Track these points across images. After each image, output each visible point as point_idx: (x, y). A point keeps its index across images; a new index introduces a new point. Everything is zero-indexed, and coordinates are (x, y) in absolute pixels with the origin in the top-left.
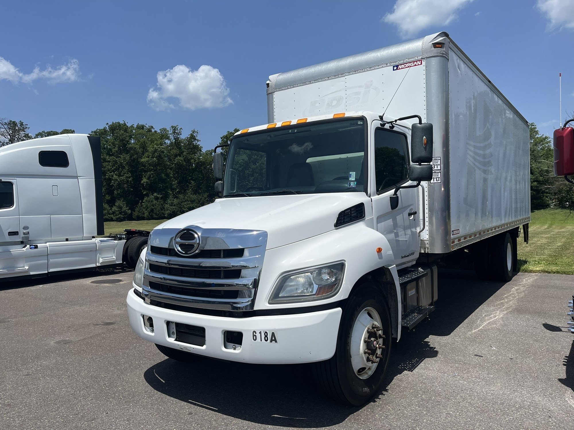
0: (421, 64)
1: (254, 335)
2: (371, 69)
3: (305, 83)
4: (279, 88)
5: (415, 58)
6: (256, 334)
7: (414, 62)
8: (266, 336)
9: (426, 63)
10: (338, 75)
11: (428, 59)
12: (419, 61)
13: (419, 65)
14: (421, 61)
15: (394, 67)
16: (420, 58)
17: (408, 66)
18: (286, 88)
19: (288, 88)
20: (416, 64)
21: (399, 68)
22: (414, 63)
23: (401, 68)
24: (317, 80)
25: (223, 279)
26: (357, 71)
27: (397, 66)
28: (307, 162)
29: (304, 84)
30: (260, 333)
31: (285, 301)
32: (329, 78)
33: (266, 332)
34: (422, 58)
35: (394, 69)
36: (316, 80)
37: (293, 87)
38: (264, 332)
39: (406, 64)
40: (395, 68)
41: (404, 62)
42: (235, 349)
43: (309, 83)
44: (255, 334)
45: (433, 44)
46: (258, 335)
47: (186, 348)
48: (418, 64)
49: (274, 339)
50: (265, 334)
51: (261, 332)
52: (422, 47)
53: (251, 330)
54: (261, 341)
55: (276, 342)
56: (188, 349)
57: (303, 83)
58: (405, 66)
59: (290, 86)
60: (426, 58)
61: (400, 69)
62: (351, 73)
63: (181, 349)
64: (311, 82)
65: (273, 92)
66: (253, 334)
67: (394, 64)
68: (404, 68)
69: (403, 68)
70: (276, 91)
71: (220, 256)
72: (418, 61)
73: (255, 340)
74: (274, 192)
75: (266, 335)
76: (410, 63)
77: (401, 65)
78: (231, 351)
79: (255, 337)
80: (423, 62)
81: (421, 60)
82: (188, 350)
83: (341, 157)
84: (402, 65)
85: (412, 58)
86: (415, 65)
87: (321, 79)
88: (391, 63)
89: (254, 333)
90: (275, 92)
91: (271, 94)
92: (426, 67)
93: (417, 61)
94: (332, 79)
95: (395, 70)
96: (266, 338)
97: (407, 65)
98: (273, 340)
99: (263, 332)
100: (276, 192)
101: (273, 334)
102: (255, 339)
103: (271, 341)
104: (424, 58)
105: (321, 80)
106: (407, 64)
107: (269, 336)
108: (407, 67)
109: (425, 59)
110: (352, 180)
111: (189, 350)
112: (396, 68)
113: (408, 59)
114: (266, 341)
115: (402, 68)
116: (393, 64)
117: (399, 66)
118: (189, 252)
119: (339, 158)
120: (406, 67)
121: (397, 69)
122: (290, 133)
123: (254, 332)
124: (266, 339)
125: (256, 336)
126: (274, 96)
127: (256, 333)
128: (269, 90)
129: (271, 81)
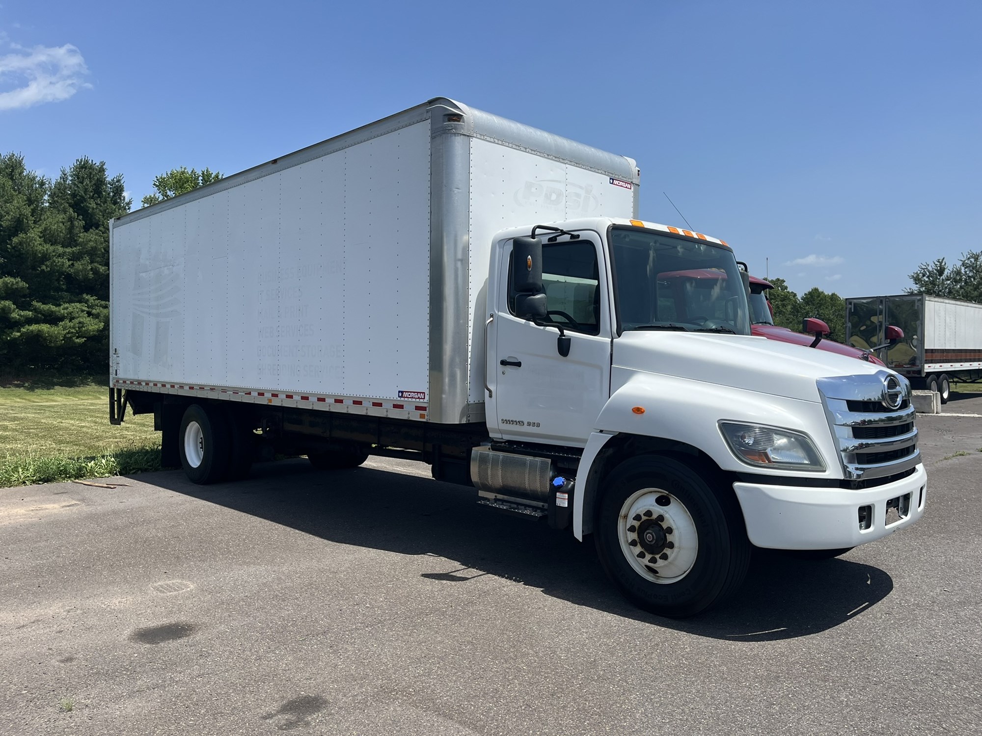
2: (592, 169)
3: (519, 146)
4: (480, 134)
7: (626, 183)
10: (560, 158)
12: (629, 184)
15: (610, 179)
16: (630, 180)
17: (621, 185)
18: (492, 140)
19: (494, 142)
24: (535, 151)
26: (579, 164)
27: (613, 180)
29: (517, 148)
32: (549, 157)
34: (632, 182)
36: (533, 150)
37: (502, 145)
39: (620, 181)
41: (618, 179)
57: (516, 145)
58: (619, 183)
59: (498, 140)
62: (573, 163)
64: (527, 150)
65: (470, 136)
67: (611, 176)
70: (475, 137)
76: (623, 182)
77: (616, 180)
81: (631, 184)
85: (625, 177)
88: (609, 173)
90: (473, 138)
91: (466, 137)
94: (552, 159)
104: (634, 184)
105: (539, 153)
113: (622, 177)
126: (472, 144)
128: (462, 128)
129: (465, 112)
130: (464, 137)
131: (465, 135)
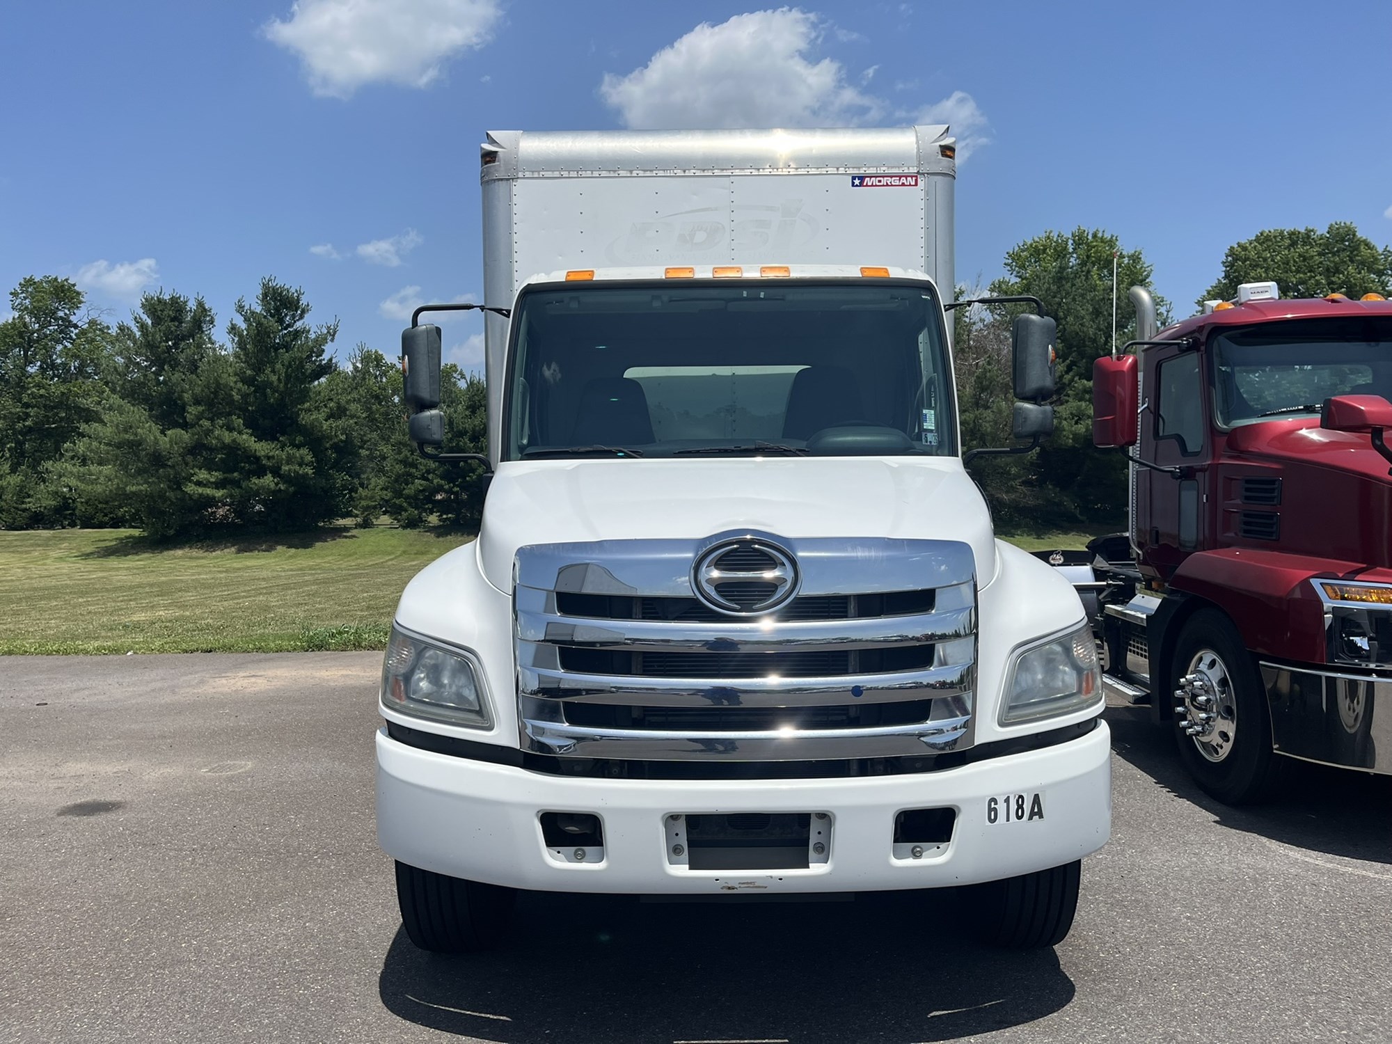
0: (916, 185)
1: (990, 809)
2: (800, 172)
3: (615, 171)
4: (533, 172)
5: (902, 167)
6: (996, 806)
7: (900, 177)
8: (1020, 807)
9: (928, 185)
10: (713, 170)
11: (932, 177)
12: (912, 177)
13: (910, 185)
14: (915, 176)
15: (855, 179)
16: (914, 170)
17: (887, 183)
18: (556, 174)
19: (562, 177)
20: (905, 181)
21: (865, 184)
22: (900, 180)
23: (870, 184)
24: (652, 171)
25: (855, 673)
26: (764, 169)
28: (624, 377)
29: (612, 174)
30: (1007, 800)
31: (1038, 716)
33: (1021, 797)
34: (918, 172)
35: (853, 183)
36: (647, 171)
37: (578, 177)
38: (1017, 797)
39: (883, 177)
40: (857, 182)
41: (877, 173)
42: (916, 855)
43: (629, 175)
44: (993, 806)
45: (940, 146)
46: (1001, 807)
47: (749, 882)
48: (908, 184)
49: (1037, 811)
50: (1018, 801)
51: (1009, 797)
52: (918, 148)
53: (984, 798)
54: (1008, 820)
55: (1041, 816)
56: (756, 884)
57: (609, 171)
58: (880, 181)
59: (571, 172)
60: (927, 173)
61: (867, 186)
62: (747, 172)
63: (729, 888)
64: (634, 174)
65: (513, 179)
66: (990, 805)
67: (856, 171)
68: (876, 186)
69: (874, 184)
70: (522, 178)
71: (846, 612)
72: (909, 176)
73: (992, 821)
74: (722, 448)
75: (1020, 803)
76: (891, 177)
77: (871, 177)
78: (910, 862)
79: (993, 813)
80: (919, 180)
81: (917, 176)
82: (756, 887)
83: (717, 374)
84: (872, 179)
85: (896, 167)
86: (903, 185)
87: (664, 170)
88: (849, 168)
89: (993, 803)
90: (519, 180)
91: (504, 182)
92: (927, 193)
93: (906, 177)
94: (695, 176)
95: (857, 186)
96: (1020, 811)
97: (884, 181)
98: (1036, 814)
99: (1015, 797)
100: (733, 448)
101: (1036, 799)
102: (993, 817)
103: (1030, 818)
104: (923, 174)
105: (662, 172)
106: (885, 178)
107: (1027, 807)
108: (883, 186)
109: (926, 175)
110: (930, 428)
111: (762, 887)
112: (859, 183)
113: (888, 168)
114: (1019, 818)
115: (872, 185)
116: (851, 171)
117: (867, 179)
118: (756, 604)
119: (711, 374)
120: (881, 184)
121: (861, 185)
122: (745, 299)
123: (994, 800)
124: (1020, 814)
125: (995, 809)
126: (515, 190)
127: (996, 804)
128: (496, 170)
129: (503, 145)
130: (500, 182)
131: (502, 180)
